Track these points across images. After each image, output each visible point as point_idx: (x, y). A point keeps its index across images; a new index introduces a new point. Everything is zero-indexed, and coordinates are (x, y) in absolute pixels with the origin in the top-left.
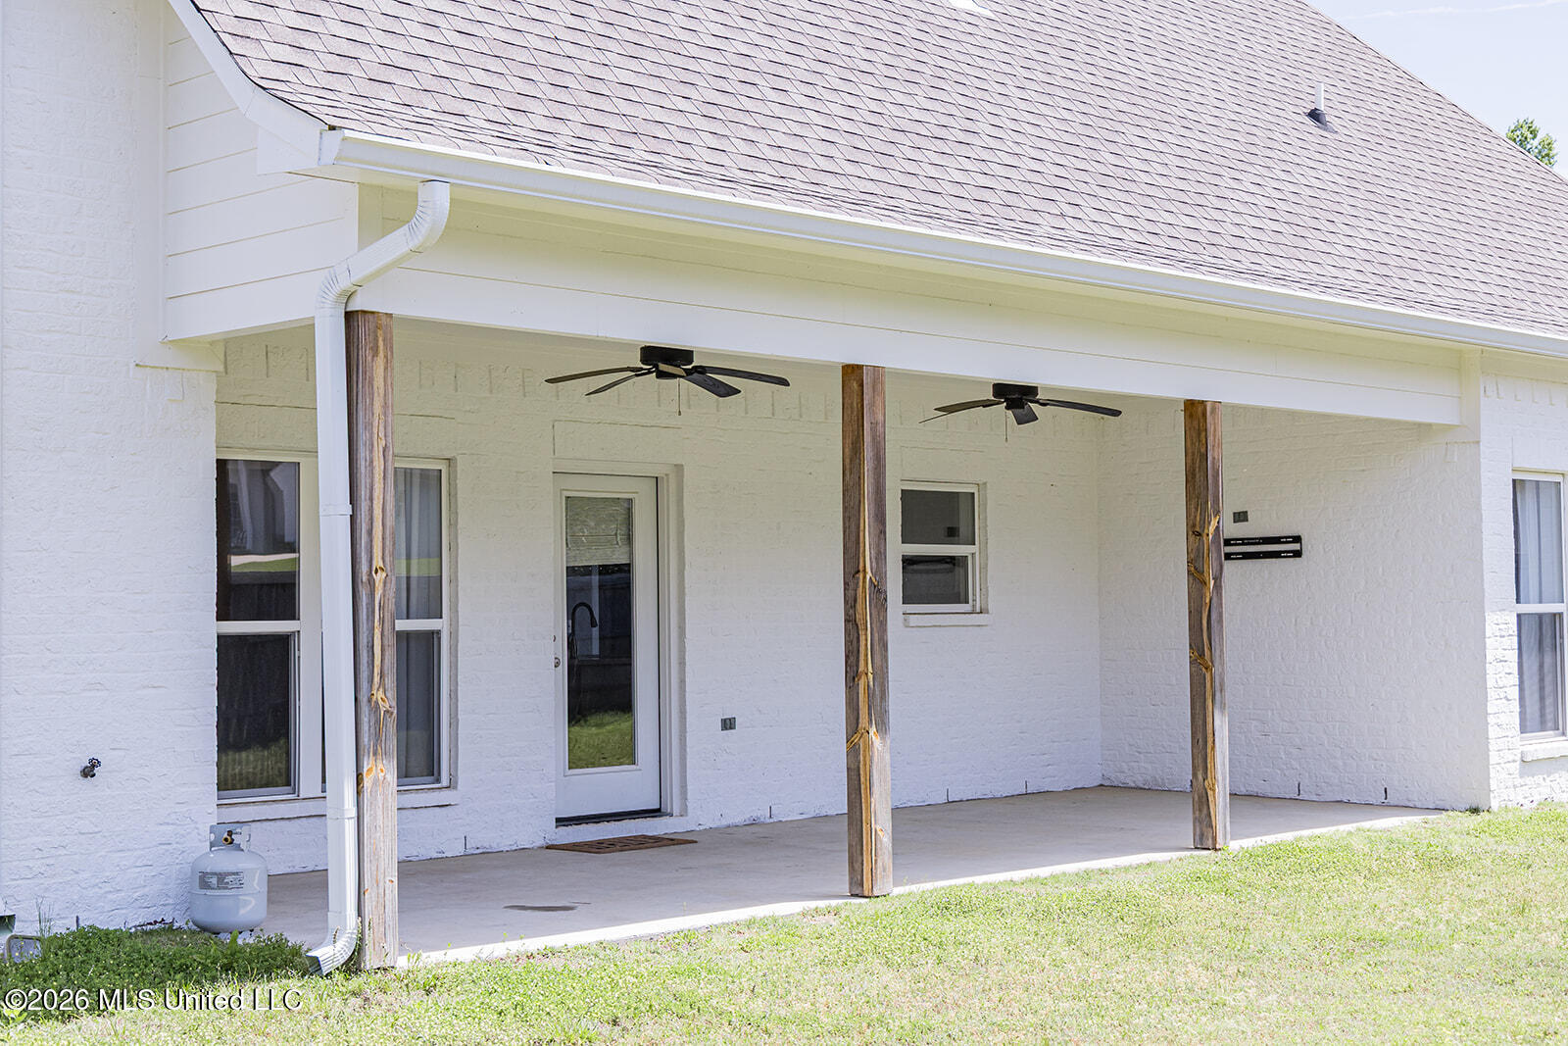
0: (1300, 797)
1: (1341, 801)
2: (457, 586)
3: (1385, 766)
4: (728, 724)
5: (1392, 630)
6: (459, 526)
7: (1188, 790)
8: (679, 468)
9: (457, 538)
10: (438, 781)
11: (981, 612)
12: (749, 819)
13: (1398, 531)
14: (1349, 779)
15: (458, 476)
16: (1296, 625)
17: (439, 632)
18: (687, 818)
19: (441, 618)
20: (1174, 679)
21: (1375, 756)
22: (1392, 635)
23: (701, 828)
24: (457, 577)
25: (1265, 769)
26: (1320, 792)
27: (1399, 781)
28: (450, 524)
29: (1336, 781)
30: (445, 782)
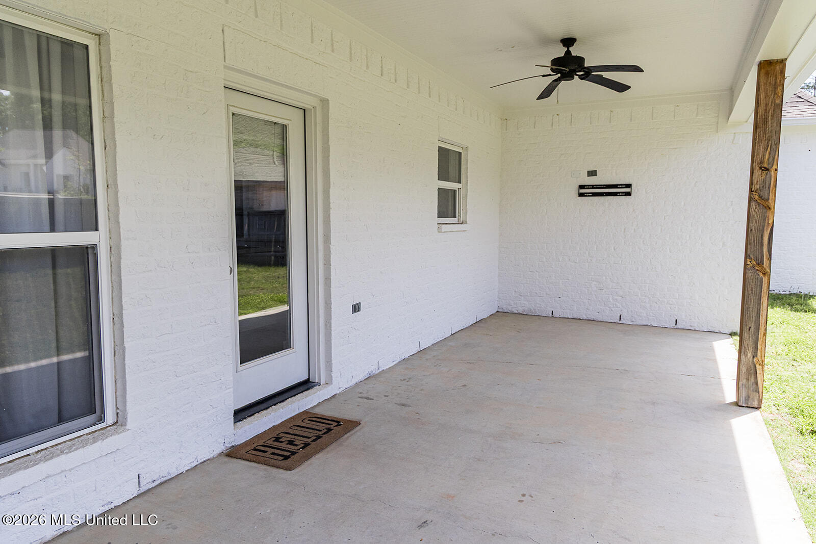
0: (621, 322)
1: (647, 325)
2: (117, 193)
3: (677, 308)
4: (356, 308)
5: (688, 236)
6: (115, 120)
7: (551, 316)
8: (325, 102)
9: (113, 134)
10: (101, 419)
11: (462, 223)
12: (367, 374)
13: (696, 182)
14: (653, 314)
15: (112, 56)
16: (624, 232)
17: (94, 247)
18: (331, 386)
19: (97, 230)
20: (545, 258)
21: (671, 303)
22: (688, 239)
23: (341, 390)
24: (115, 182)
25: (599, 307)
26: (634, 320)
27: (686, 316)
28: (104, 117)
29: (645, 314)
30: (110, 418)
